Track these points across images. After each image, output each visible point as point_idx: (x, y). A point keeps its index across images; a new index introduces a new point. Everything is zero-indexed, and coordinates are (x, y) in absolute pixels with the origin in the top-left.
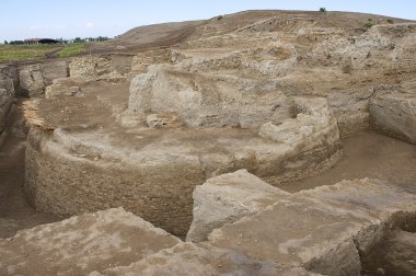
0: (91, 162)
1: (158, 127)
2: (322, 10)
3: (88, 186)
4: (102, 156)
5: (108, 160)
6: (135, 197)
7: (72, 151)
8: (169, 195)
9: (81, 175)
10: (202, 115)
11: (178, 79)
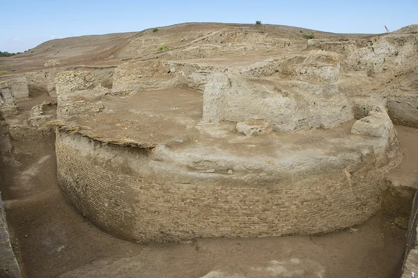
0: (226, 176)
1: (255, 135)
2: (258, 23)
3: (227, 202)
4: (235, 168)
5: (245, 172)
6: (287, 204)
7: (190, 169)
8: (317, 197)
9: (214, 191)
10: (296, 119)
11: (264, 86)
